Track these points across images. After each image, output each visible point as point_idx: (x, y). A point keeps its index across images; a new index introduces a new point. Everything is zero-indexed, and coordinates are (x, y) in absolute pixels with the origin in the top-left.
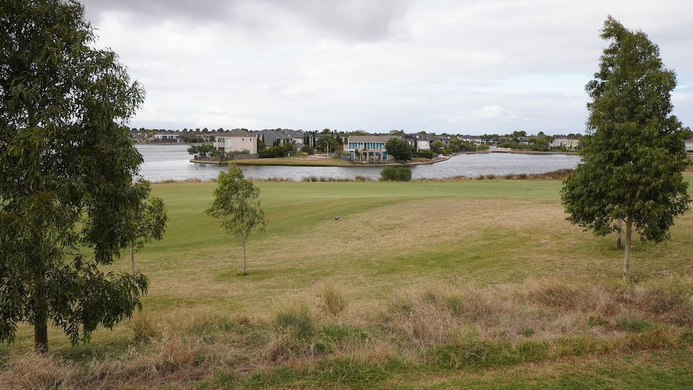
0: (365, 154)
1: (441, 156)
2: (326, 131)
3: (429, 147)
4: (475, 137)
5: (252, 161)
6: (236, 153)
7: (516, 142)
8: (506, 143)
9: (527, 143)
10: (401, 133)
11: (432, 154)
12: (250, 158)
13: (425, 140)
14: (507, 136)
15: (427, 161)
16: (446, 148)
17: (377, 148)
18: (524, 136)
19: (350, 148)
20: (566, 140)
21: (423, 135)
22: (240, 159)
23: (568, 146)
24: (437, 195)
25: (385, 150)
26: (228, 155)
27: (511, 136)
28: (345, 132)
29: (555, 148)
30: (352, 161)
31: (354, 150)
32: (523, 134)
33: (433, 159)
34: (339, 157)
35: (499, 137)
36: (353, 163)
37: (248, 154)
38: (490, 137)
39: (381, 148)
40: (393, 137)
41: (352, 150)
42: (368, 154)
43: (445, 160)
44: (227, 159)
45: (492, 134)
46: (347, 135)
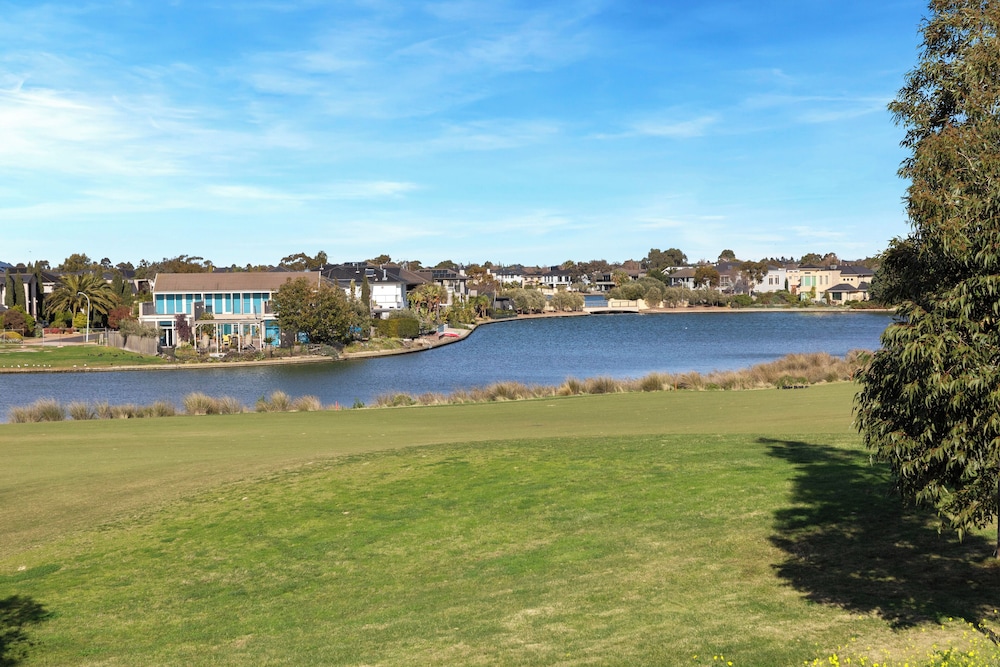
2: (77, 263)
4: (538, 272)
7: (658, 281)
8: (632, 285)
9: (690, 285)
10: (319, 263)
13: (391, 280)
14: (630, 264)
17: (248, 310)
18: (679, 263)
20: (801, 273)
21: (384, 270)
23: (805, 288)
24: (483, 437)
27: (644, 265)
28: (136, 265)
32: (676, 256)
35: (610, 268)
38: (584, 268)
40: (295, 276)
41: (165, 317)
45: (587, 260)
46: (148, 271)
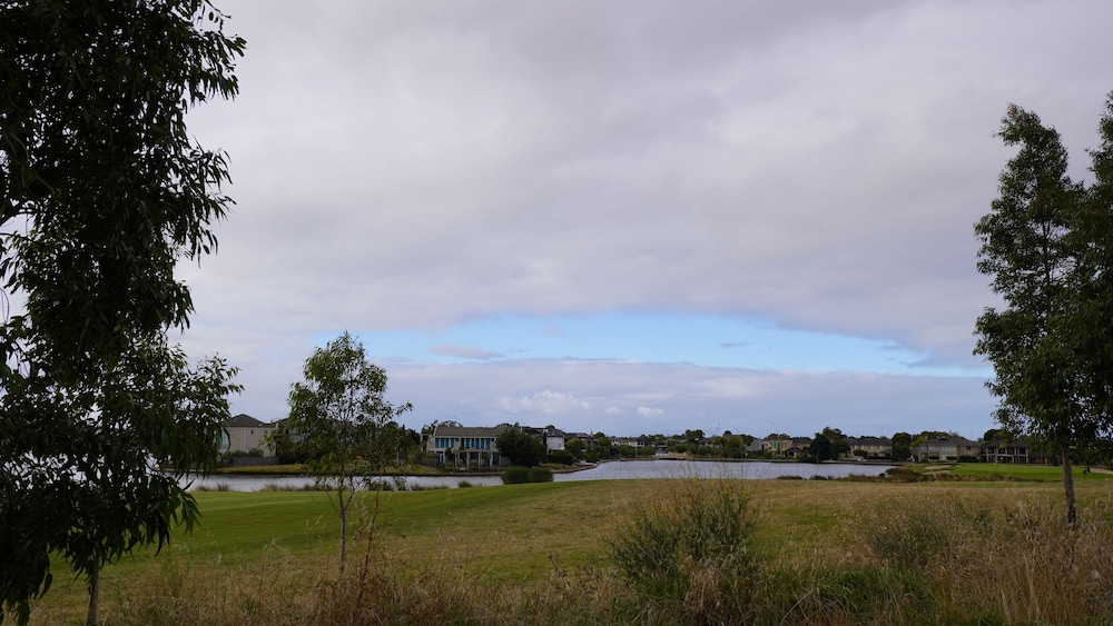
0: (463, 456)
1: (583, 462)
3: (563, 448)
5: (267, 468)
6: (239, 455)
7: (693, 445)
8: (679, 446)
9: (711, 446)
11: (571, 458)
12: (263, 465)
13: (556, 437)
14: (676, 437)
15: (564, 468)
16: (589, 450)
17: (483, 447)
18: (702, 436)
19: (437, 446)
21: (552, 432)
22: (245, 465)
25: (496, 450)
26: (223, 457)
27: (684, 437)
29: (755, 452)
30: (443, 466)
31: (444, 450)
32: (699, 433)
33: (574, 465)
34: (419, 460)
35: (665, 439)
36: (445, 470)
37: (260, 456)
38: (652, 439)
39: (488, 448)
40: (509, 429)
41: (440, 449)
42: (468, 456)
43: (589, 468)
44: (222, 465)
